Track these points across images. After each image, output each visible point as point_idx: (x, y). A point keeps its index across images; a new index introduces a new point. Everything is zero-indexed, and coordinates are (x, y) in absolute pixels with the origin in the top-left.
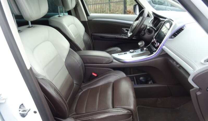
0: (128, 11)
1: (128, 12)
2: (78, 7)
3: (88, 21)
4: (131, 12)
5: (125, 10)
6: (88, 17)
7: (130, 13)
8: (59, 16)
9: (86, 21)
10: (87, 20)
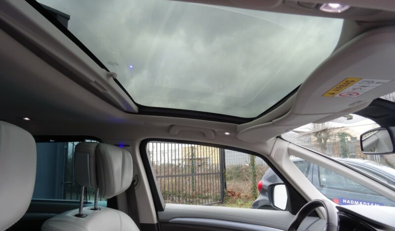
0: (229, 192)
1: (229, 194)
2: (136, 188)
3: (157, 224)
4: (235, 193)
5: (223, 189)
6: (159, 212)
7: (233, 195)
8: (79, 215)
9: (153, 225)
10: (156, 222)
